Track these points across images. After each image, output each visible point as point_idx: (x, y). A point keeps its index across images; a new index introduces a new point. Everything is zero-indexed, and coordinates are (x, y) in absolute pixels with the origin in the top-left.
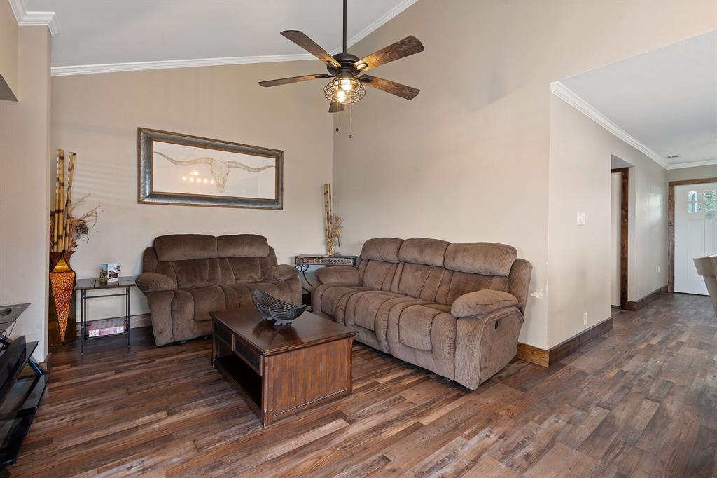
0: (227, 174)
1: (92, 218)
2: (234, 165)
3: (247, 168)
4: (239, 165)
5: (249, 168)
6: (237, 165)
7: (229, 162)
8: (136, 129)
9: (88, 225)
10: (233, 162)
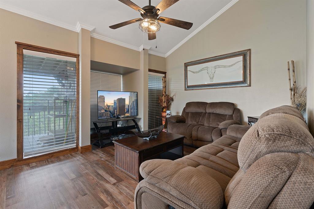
0: (215, 73)
1: (174, 96)
2: (218, 67)
3: (225, 67)
4: (220, 66)
5: (226, 66)
6: (219, 67)
7: (215, 66)
8: (184, 64)
9: (174, 99)
10: (217, 66)
